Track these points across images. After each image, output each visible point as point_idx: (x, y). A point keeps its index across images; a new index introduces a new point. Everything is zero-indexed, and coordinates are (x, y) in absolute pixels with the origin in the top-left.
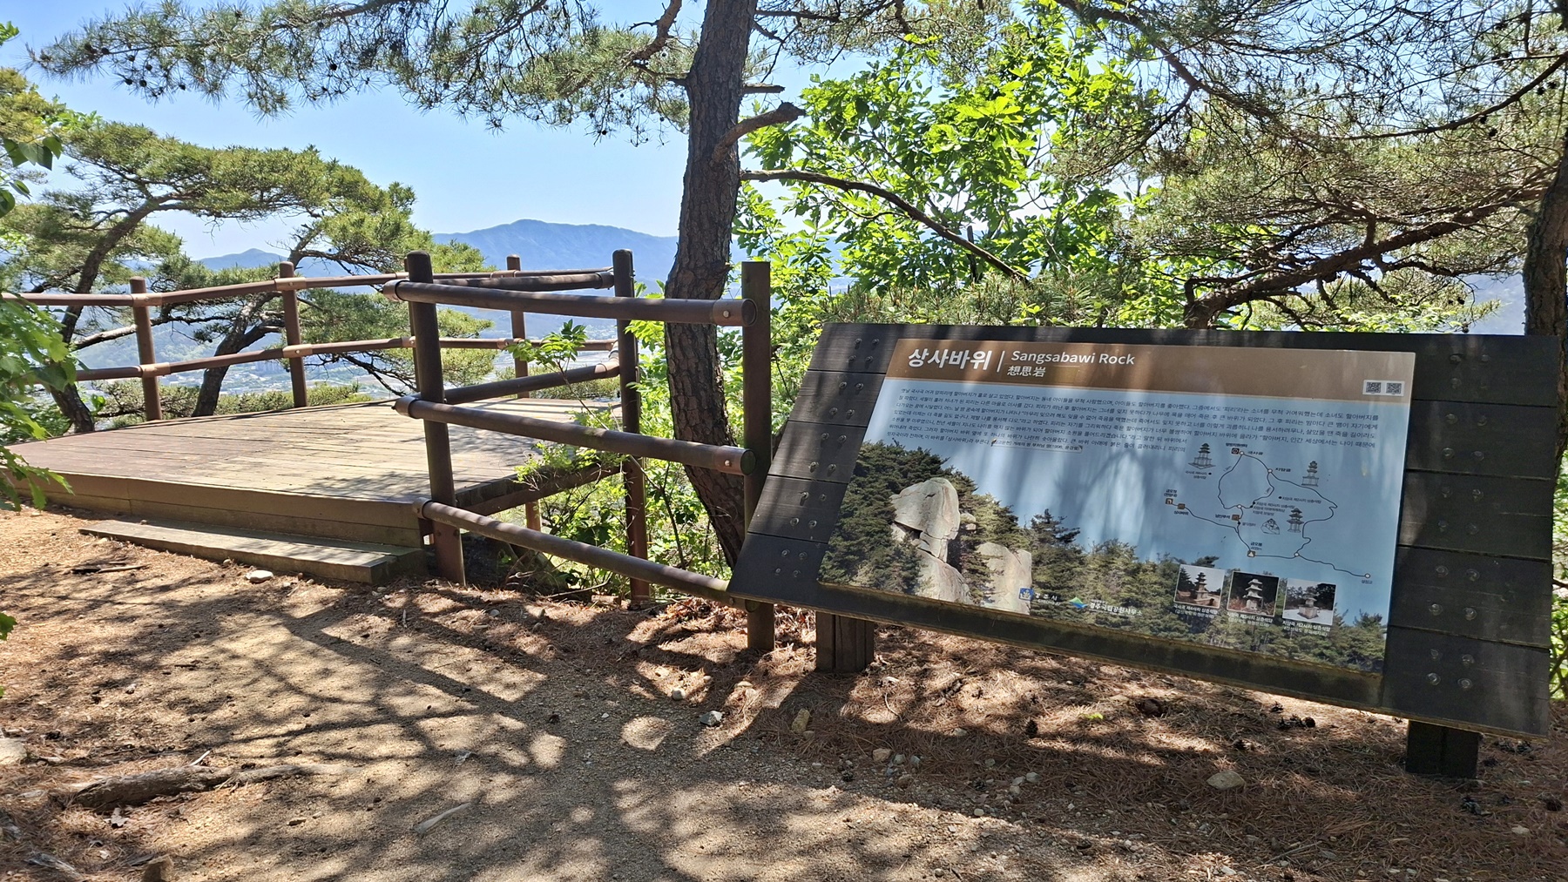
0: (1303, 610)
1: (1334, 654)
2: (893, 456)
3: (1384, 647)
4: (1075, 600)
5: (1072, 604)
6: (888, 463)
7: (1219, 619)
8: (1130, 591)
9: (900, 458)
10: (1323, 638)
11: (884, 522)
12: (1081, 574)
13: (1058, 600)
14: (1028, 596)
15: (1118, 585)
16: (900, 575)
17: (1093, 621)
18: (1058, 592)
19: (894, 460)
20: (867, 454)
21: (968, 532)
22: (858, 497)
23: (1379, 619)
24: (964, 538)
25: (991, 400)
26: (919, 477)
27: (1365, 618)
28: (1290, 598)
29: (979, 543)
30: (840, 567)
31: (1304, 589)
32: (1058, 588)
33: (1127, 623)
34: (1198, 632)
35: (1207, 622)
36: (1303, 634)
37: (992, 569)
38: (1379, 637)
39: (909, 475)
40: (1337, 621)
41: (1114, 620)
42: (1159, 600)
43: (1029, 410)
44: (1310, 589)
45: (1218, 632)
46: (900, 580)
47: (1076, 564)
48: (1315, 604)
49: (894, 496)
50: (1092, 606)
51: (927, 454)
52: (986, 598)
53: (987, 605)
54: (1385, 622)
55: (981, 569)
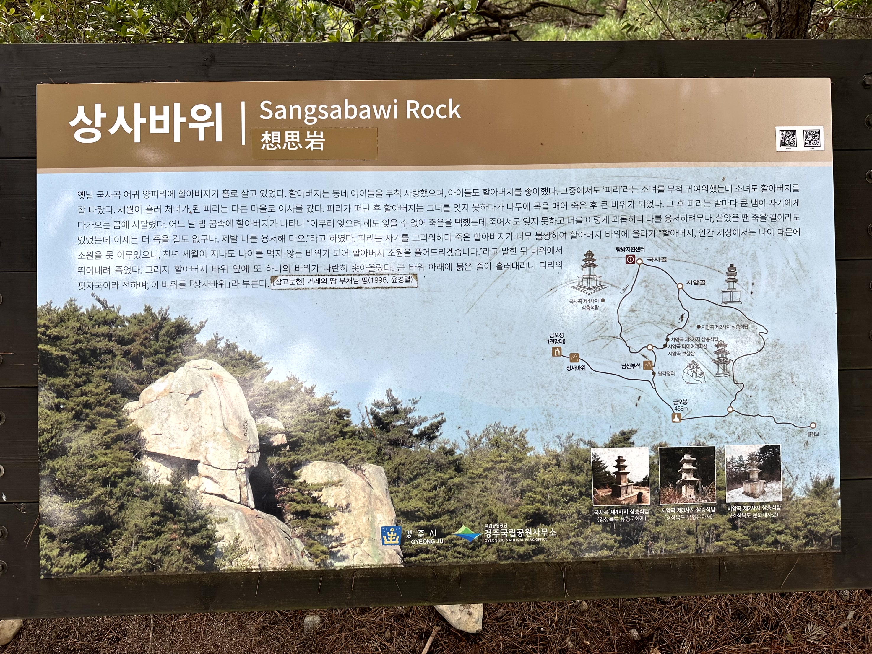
0: (747, 487)
1: (788, 538)
2: (104, 329)
3: (839, 517)
4: (462, 530)
5: (461, 536)
6: (101, 344)
7: (653, 520)
8: (533, 502)
9: (119, 331)
10: (774, 521)
11: (126, 455)
12: (460, 487)
13: (440, 535)
14: (394, 538)
15: (515, 495)
16: (184, 544)
17: (493, 558)
18: (436, 522)
19: (109, 337)
20: (53, 332)
21: (277, 450)
22: (64, 416)
23: (831, 481)
24: (273, 460)
25: (249, 202)
26: (162, 363)
27: (817, 484)
28: (731, 473)
29: (298, 465)
30: (75, 550)
31: (746, 457)
32: (435, 516)
33: (540, 550)
34: (630, 544)
35: (639, 528)
36: (751, 519)
37: (331, 504)
38: (834, 506)
39: (145, 362)
40: (787, 493)
41: (522, 550)
42: (573, 507)
43: (316, 216)
44: (751, 457)
45: (655, 539)
46: (186, 552)
47: (451, 471)
48: (760, 475)
49: (130, 405)
50: (488, 533)
51: (165, 319)
52: (333, 555)
53: (338, 565)
54: (837, 484)
55: (314, 509)
